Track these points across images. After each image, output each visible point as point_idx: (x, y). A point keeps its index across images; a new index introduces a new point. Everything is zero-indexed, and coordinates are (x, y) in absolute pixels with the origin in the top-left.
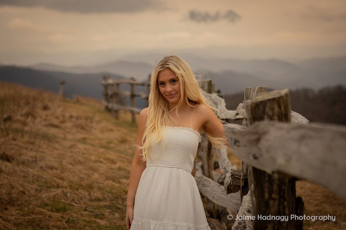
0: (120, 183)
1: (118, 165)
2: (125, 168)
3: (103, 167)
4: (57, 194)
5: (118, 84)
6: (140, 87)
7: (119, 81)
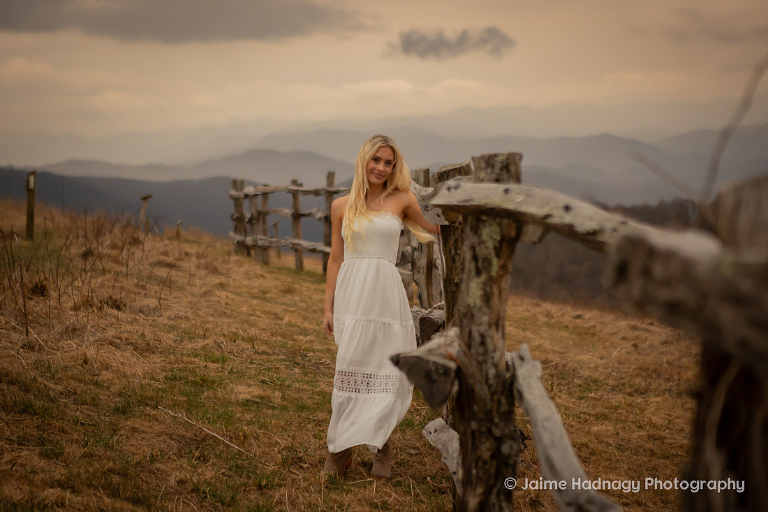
0: (293, 340)
1: (287, 319)
2: (299, 324)
3: (264, 322)
4: (208, 345)
5: (265, 194)
6: (311, 197)
7: (267, 189)
